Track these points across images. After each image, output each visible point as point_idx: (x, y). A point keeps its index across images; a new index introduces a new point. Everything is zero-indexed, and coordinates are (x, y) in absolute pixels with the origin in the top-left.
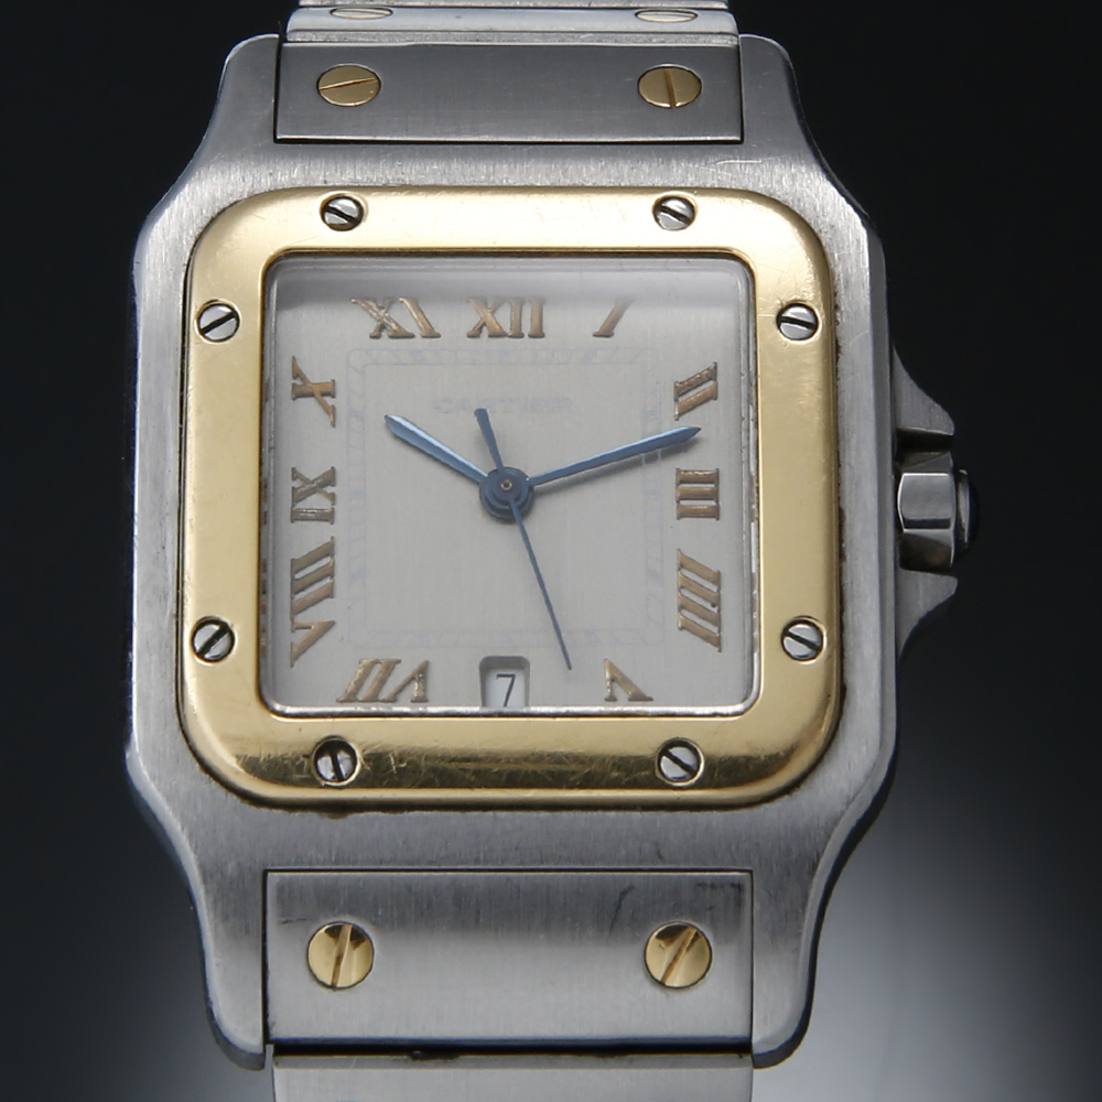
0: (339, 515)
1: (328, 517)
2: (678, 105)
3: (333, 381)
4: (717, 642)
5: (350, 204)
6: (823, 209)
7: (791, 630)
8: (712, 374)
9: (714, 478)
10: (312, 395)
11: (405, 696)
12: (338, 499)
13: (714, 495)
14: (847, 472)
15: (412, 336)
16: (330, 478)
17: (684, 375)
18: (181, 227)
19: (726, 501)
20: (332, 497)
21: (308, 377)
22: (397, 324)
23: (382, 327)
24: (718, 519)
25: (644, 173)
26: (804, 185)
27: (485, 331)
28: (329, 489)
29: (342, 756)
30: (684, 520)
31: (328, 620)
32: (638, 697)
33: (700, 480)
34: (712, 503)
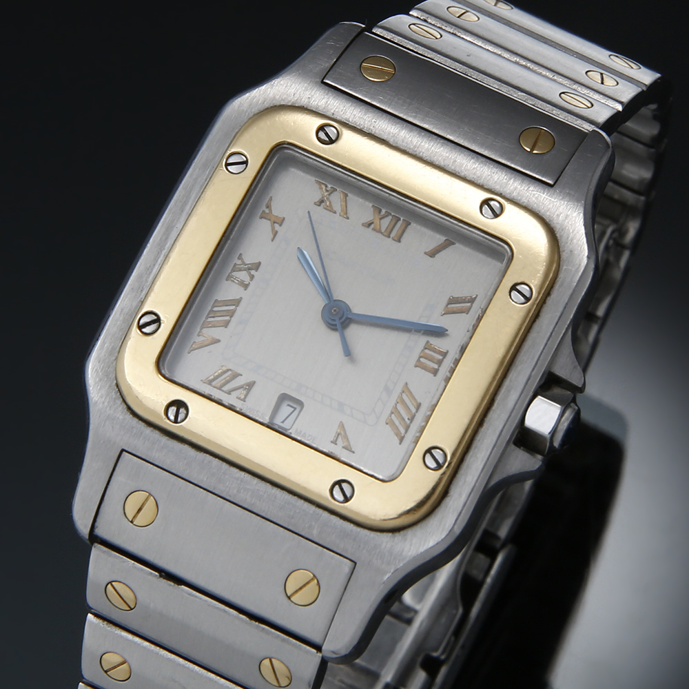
0: (250, 288)
2: (535, 152)
3: (284, 218)
4: (401, 439)
6: (572, 240)
7: (433, 451)
8: (472, 300)
9: (445, 354)
10: (270, 220)
11: (234, 394)
12: (254, 279)
13: (440, 363)
14: (507, 383)
15: (335, 213)
16: (257, 266)
17: (457, 294)
18: (250, 106)
19: (444, 368)
20: (252, 277)
21: (273, 211)
22: (330, 203)
23: (322, 201)
24: (435, 376)
25: (494, 180)
26: (570, 223)
27: (372, 226)
28: (253, 272)
29: (182, 411)
30: (419, 369)
31: (217, 338)
32: (348, 448)
33: (434, 350)
34: (436, 366)
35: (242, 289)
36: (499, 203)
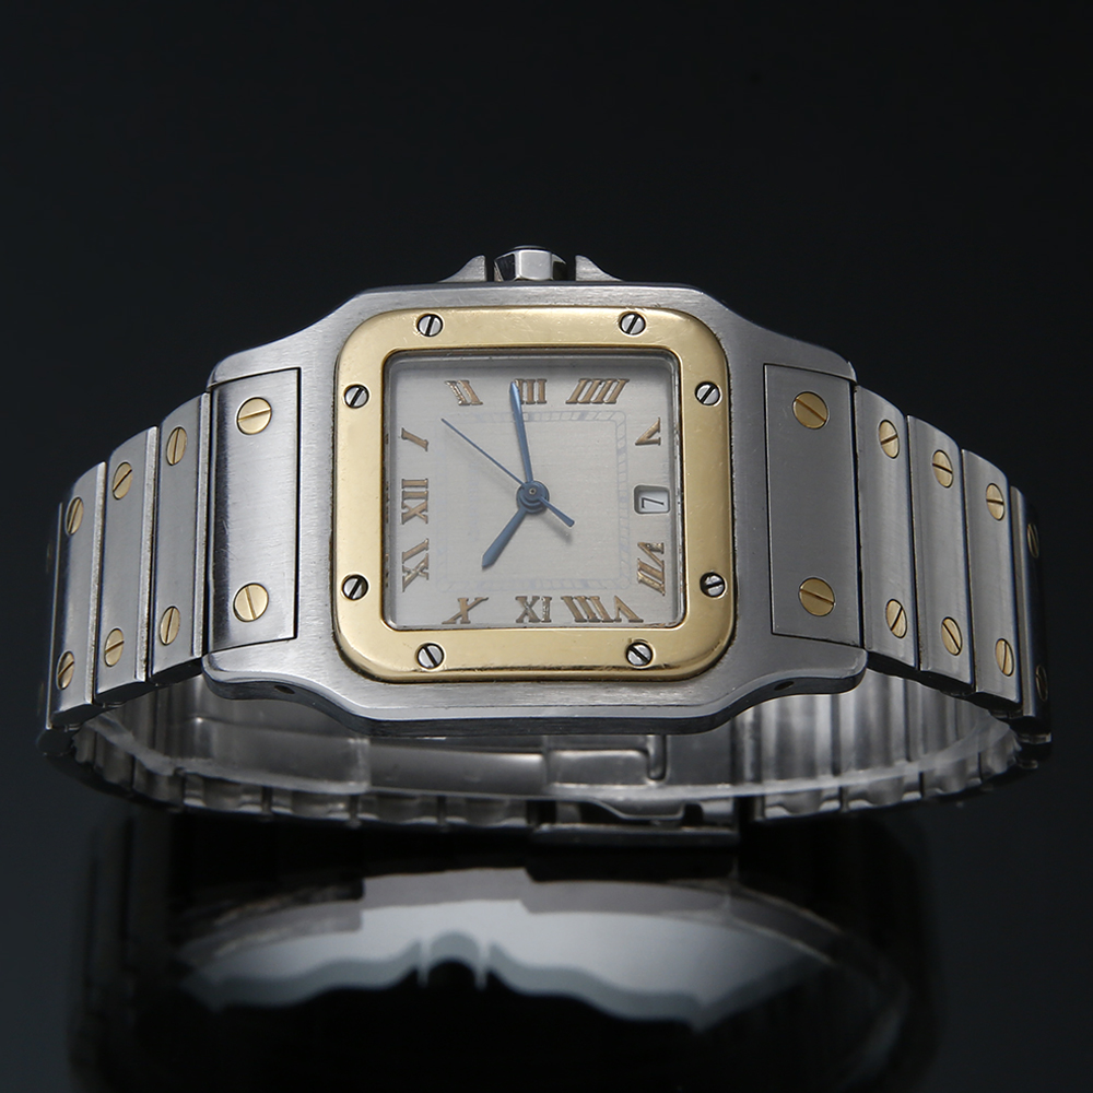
1: (548, 599)
5: (348, 584)
15: (427, 555)
17: (454, 401)
20: (535, 599)
30: (546, 399)
31: (614, 600)
35: (552, 601)
36: (345, 395)
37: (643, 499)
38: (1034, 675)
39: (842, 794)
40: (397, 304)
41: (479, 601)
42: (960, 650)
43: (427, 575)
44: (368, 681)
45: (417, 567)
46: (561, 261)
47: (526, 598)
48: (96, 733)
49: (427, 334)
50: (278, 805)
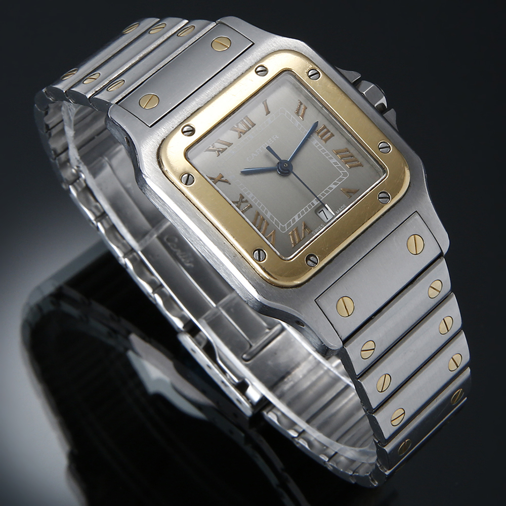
0: (252, 204)
1: (251, 206)
2: (229, 46)
3: (220, 173)
4: (361, 165)
5: (187, 127)
8: (301, 103)
9: (325, 127)
10: (218, 181)
11: (306, 234)
12: (249, 200)
13: (328, 131)
15: (226, 149)
17: (295, 109)
19: (332, 130)
20: (247, 201)
21: (214, 177)
22: (221, 148)
24: (334, 136)
27: (241, 134)
29: (312, 258)
30: (328, 142)
33: (322, 130)
34: (329, 133)
35: (251, 208)
36: (259, 67)
37: (322, 210)
38: (404, 440)
39: (302, 433)
40: (312, 57)
41: (226, 182)
42: (382, 392)
43: (219, 155)
44: (158, 166)
45: (218, 148)
46: (386, 106)
47: (243, 198)
48: (62, 120)
49: (310, 77)
50: (102, 224)
